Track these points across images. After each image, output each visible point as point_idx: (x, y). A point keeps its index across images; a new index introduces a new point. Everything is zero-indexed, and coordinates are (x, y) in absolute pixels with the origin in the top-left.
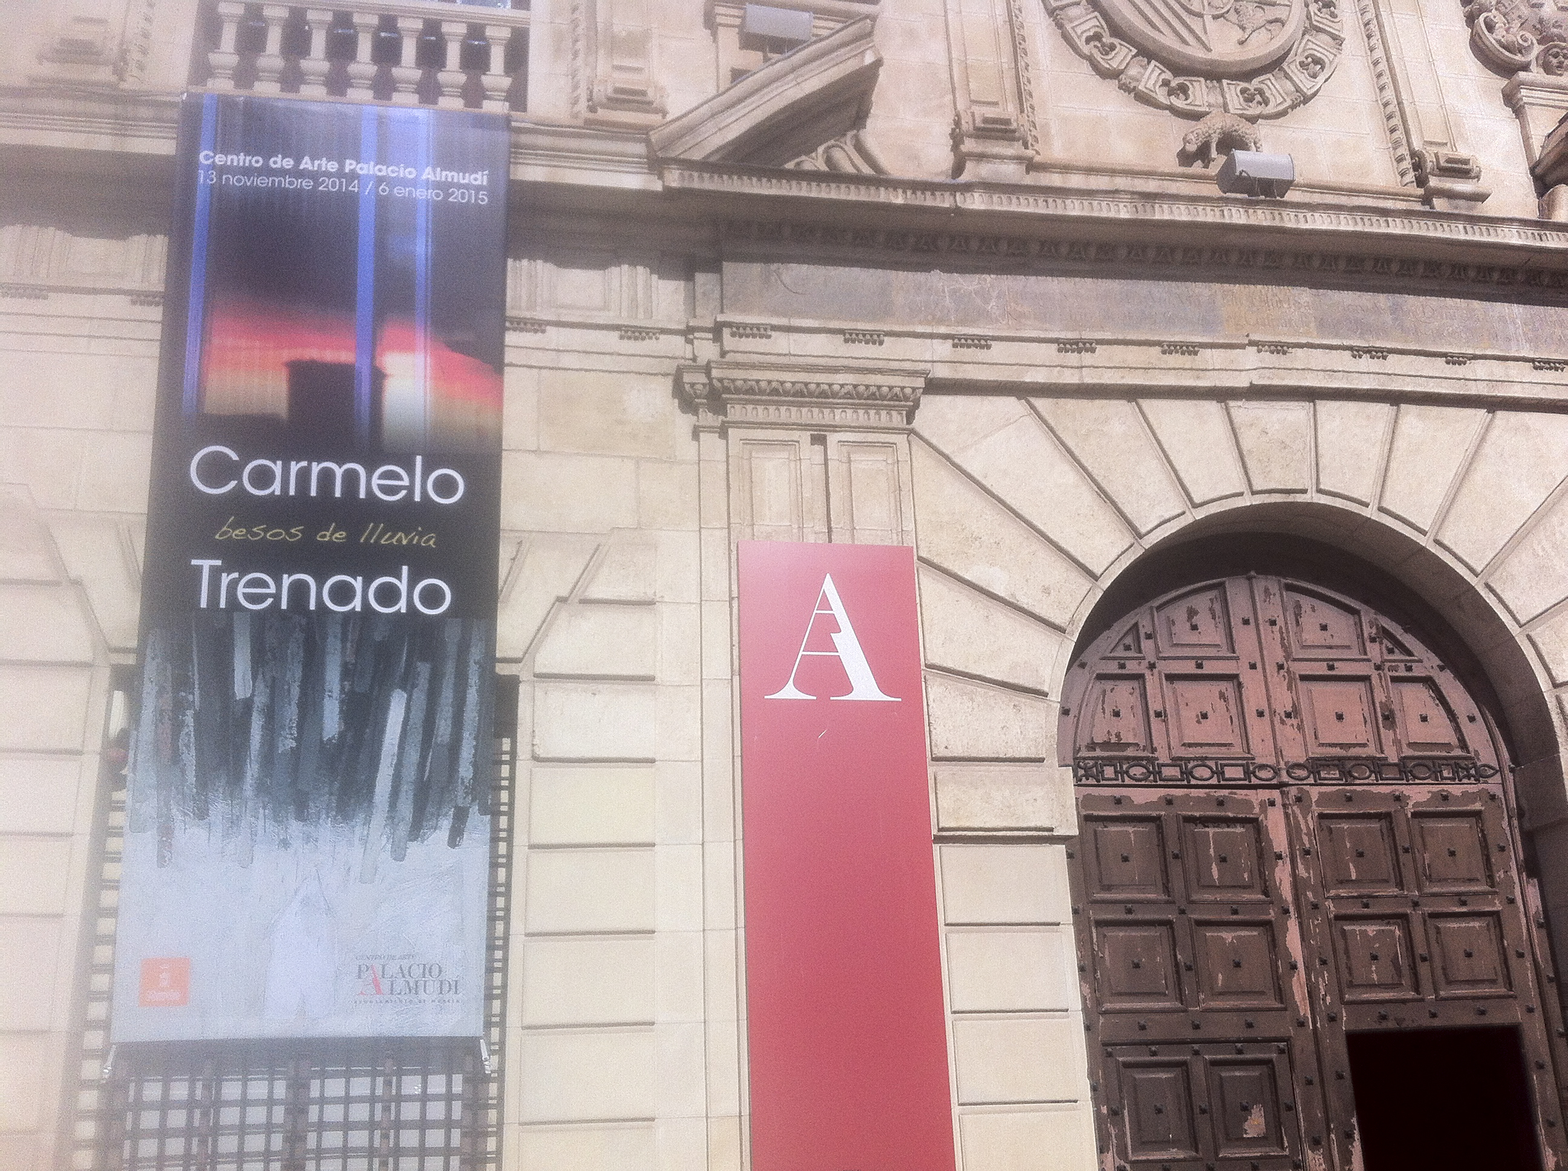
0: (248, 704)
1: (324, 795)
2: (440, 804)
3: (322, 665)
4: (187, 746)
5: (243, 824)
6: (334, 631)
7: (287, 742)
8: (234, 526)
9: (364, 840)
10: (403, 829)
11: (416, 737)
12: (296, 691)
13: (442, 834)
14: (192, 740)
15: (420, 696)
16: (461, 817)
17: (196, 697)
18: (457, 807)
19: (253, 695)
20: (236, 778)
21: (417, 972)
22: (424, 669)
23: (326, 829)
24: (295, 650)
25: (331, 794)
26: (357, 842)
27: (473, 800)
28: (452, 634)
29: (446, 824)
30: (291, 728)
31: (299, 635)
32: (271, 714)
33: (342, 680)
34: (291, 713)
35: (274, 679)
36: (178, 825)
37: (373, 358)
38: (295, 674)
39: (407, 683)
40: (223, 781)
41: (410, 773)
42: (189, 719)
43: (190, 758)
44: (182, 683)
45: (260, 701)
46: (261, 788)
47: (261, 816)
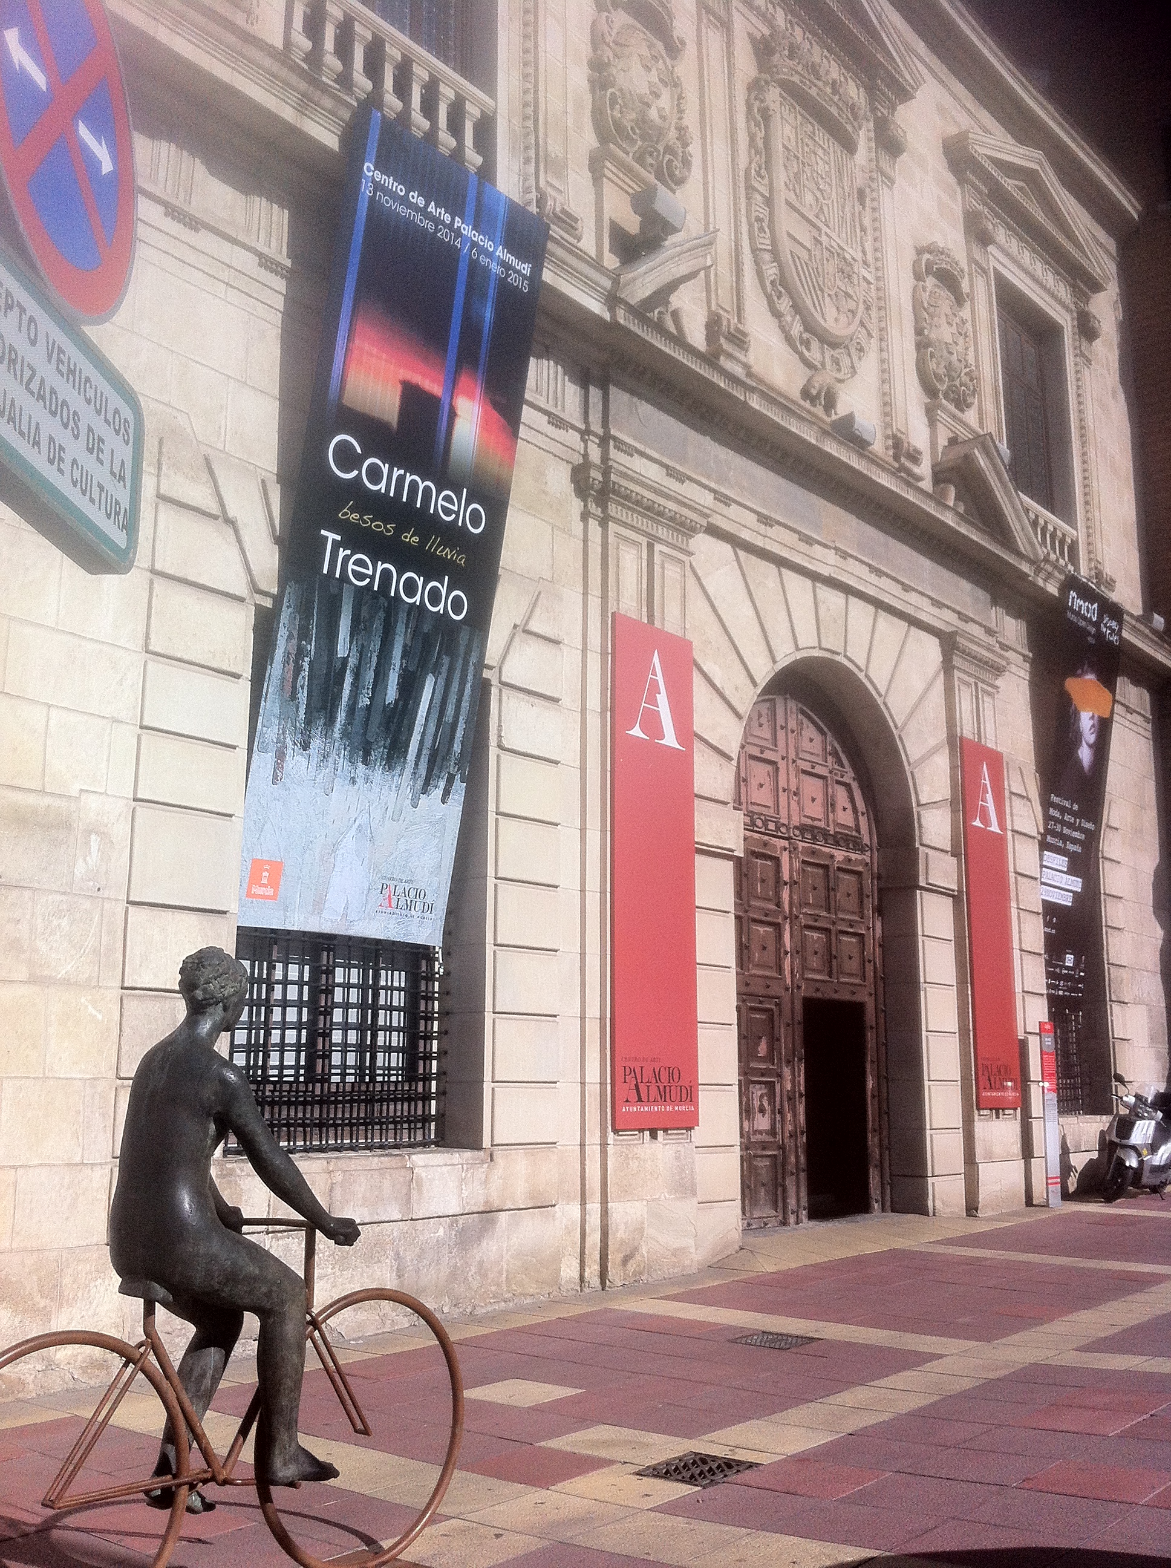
0: (345, 661)
1: (380, 748)
2: (441, 769)
3: (392, 645)
4: (303, 688)
5: (330, 760)
6: (402, 616)
7: (364, 699)
8: (353, 510)
9: (398, 787)
10: (420, 783)
11: (435, 716)
12: (375, 659)
13: (438, 793)
14: (306, 683)
15: (441, 681)
16: (450, 781)
17: (312, 648)
18: (449, 773)
19: (349, 655)
20: (331, 721)
21: (412, 894)
22: (446, 660)
23: (378, 774)
24: (378, 625)
25: (385, 748)
26: (394, 788)
27: (458, 770)
28: (464, 637)
29: (442, 784)
30: (368, 689)
31: (381, 614)
32: (357, 674)
33: (402, 658)
34: (369, 676)
35: (363, 645)
36: (289, 752)
37: (452, 398)
38: (375, 645)
39: (436, 672)
40: (322, 721)
41: (428, 743)
42: (306, 666)
43: (303, 696)
44: (304, 634)
45: (352, 662)
46: (345, 734)
47: (342, 756)
